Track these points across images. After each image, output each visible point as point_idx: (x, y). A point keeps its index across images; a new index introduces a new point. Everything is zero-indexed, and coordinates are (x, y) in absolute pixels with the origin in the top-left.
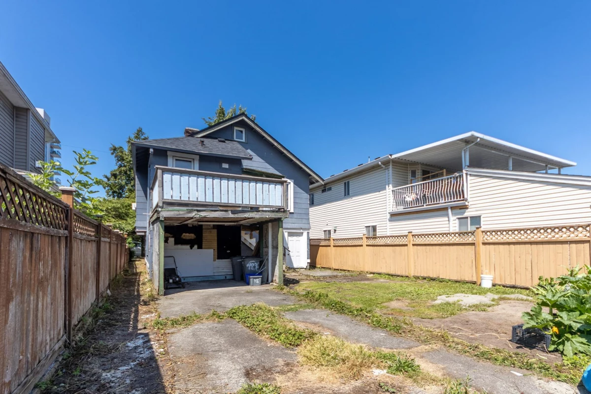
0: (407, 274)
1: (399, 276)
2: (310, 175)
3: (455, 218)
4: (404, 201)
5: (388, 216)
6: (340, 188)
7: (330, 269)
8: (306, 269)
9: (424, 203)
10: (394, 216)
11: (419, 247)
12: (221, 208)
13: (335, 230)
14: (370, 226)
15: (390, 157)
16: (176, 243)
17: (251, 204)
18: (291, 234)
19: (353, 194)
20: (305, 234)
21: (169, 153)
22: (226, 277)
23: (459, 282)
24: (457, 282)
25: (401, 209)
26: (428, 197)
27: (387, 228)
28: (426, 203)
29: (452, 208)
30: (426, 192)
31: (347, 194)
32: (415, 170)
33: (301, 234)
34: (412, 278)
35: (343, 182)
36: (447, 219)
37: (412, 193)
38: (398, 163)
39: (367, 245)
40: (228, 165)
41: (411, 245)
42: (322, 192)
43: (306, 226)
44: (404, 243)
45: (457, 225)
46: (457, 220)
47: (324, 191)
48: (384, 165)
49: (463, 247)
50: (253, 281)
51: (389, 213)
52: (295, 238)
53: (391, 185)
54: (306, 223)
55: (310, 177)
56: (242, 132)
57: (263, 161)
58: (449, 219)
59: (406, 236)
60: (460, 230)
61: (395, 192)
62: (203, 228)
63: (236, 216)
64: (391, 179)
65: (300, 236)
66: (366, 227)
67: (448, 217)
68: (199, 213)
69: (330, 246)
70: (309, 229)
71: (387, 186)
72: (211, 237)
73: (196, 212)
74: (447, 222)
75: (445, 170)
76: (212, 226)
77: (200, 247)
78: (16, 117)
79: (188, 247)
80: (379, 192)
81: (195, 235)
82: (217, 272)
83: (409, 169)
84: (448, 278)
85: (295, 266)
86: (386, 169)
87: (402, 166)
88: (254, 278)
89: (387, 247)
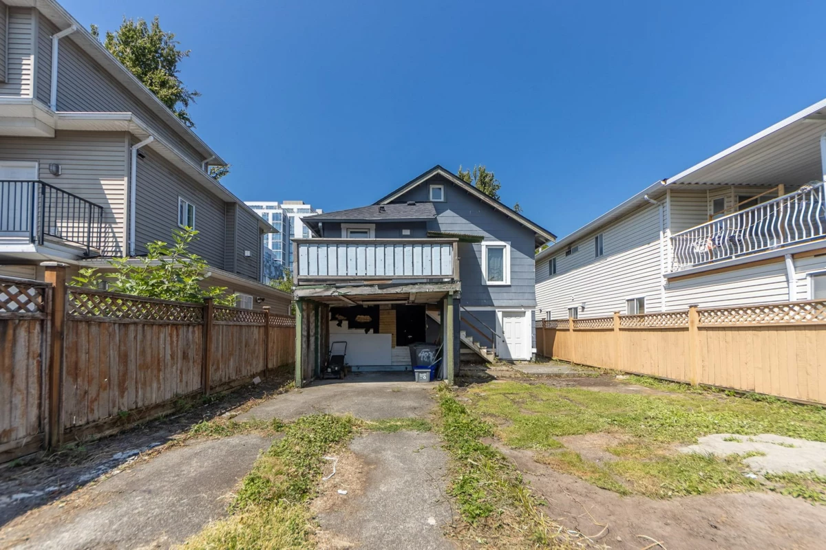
0: (688, 380)
1: (673, 382)
2: (535, 233)
3: (803, 275)
4: (693, 253)
5: (664, 281)
6: (589, 247)
7: (568, 362)
8: (529, 361)
9: (731, 253)
10: (675, 280)
11: (711, 333)
12: (366, 283)
13: (583, 308)
14: (633, 300)
15: (663, 183)
16: (350, 327)
17: (406, 274)
18: (506, 315)
19: (607, 253)
20: (529, 313)
21: (342, 225)
22: (406, 368)
23: (803, 405)
24: (796, 403)
25: (688, 267)
26: (740, 241)
27: (663, 301)
28: (736, 252)
29: (795, 256)
30: (735, 232)
31: (600, 254)
32: (723, 199)
33: (522, 314)
34: (698, 387)
35: (594, 237)
36: (784, 278)
37: (707, 237)
38: (681, 192)
39: (620, 329)
40: (409, 231)
41: (697, 329)
42: (566, 256)
43: (530, 303)
44: (682, 325)
45: (809, 287)
46: (809, 278)
47: (568, 253)
48: (655, 199)
49: (814, 332)
50: (419, 376)
51: (665, 276)
52: (513, 319)
53: (668, 231)
54: (531, 298)
55: (536, 235)
56: (440, 189)
57: (468, 222)
58: (787, 278)
59: (686, 313)
60: (815, 296)
61: (676, 240)
62: (380, 308)
63: (385, 291)
64: (669, 221)
65: (521, 317)
66: (628, 300)
67: (787, 275)
68: (338, 290)
69: (568, 330)
70: (534, 307)
71: (661, 233)
72: (389, 319)
73: (334, 289)
74: (785, 285)
75: (781, 187)
76: (390, 306)
77: (376, 331)
78: (227, 212)
79: (363, 331)
80: (649, 244)
81: (371, 317)
82: (397, 362)
83: (708, 199)
84: (774, 394)
85: (514, 356)
86: (659, 205)
87: (696, 195)
88: (419, 372)
89: (652, 333)
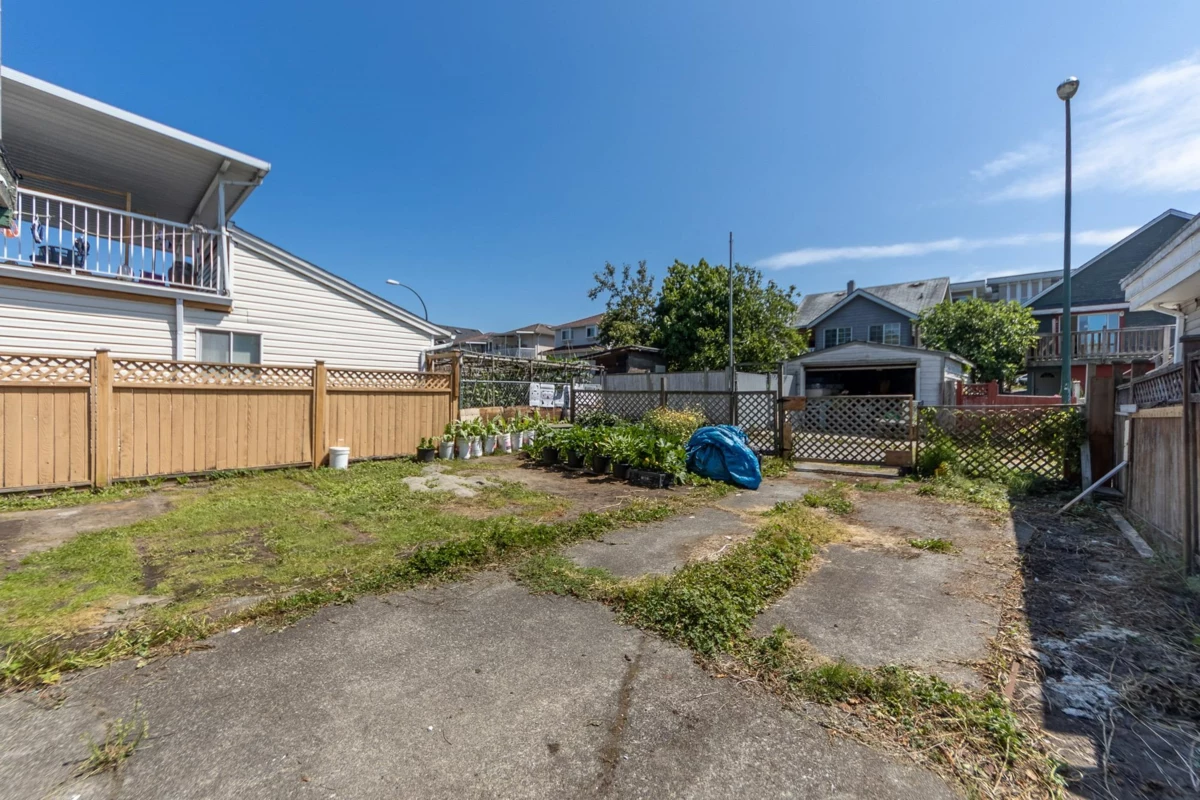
29: (189, 304)
36: (170, 327)
41: (110, 389)
45: (198, 344)
46: (198, 333)
58: (175, 327)
60: (206, 358)
67: (175, 323)
